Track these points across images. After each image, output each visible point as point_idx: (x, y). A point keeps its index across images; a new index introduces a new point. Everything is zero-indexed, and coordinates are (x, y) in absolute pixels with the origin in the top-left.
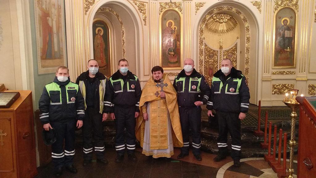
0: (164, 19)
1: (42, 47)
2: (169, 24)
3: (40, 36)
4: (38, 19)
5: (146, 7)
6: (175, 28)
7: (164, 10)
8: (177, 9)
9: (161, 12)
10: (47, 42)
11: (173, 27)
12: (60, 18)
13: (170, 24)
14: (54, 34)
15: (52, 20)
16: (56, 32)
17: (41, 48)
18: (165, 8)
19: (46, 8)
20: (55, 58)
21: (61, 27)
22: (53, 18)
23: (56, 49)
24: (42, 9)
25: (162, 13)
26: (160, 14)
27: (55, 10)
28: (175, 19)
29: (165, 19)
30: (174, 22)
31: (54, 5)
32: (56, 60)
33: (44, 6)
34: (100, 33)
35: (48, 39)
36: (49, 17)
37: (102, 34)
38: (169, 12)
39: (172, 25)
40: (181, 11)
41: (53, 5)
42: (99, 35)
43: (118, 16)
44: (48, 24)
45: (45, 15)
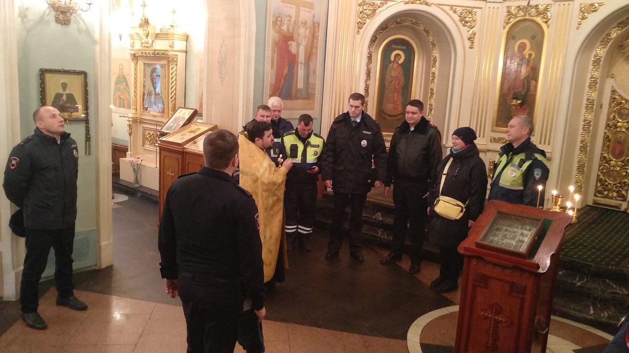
0: (511, 37)
1: (273, 82)
2: (519, 47)
3: (272, 68)
4: (270, 46)
5: (478, 17)
6: (530, 55)
7: (513, 21)
8: (539, 20)
9: (508, 23)
10: (284, 76)
11: (526, 52)
12: (315, 41)
13: (522, 47)
14: (299, 65)
15: (298, 45)
16: (303, 61)
17: (271, 84)
18: (516, 17)
19: (288, 30)
20: (297, 98)
21: (316, 54)
22: (300, 42)
23: (300, 85)
24: (280, 31)
25: (509, 25)
26: (504, 28)
27: (307, 29)
28: (533, 38)
29: (514, 38)
30: (531, 43)
31: (305, 23)
32: (298, 101)
33: (284, 28)
34: (397, 59)
35: (286, 71)
36: (293, 40)
37: (401, 61)
38: (522, 25)
39: (524, 49)
40: (546, 22)
41: (302, 23)
42: (395, 62)
43: (427, 32)
44: (289, 52)
45: (285, 40)
